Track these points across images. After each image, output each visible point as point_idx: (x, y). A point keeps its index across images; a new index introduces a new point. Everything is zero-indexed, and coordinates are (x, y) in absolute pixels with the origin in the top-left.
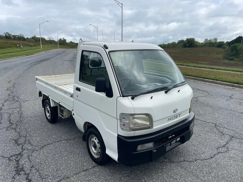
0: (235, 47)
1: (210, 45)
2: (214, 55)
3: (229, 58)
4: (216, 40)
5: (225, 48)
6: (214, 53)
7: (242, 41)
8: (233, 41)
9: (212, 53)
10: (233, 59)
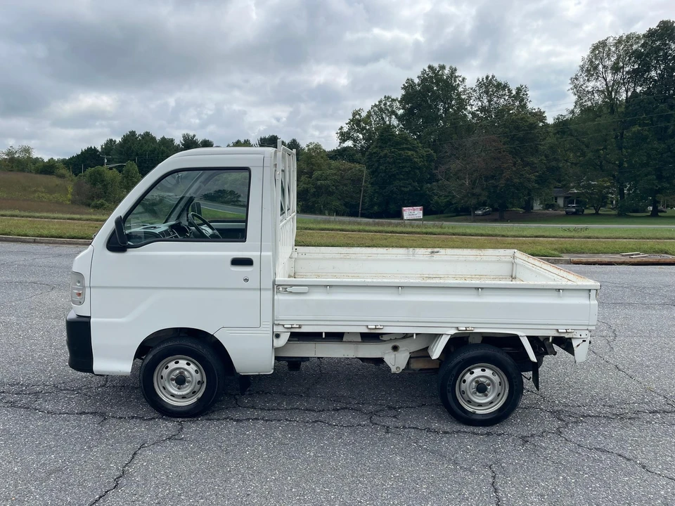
0: (100, 175)
1: (12, 167)
2: (41, 195)
3: (93, 204)
4: (29, 153)
5: (62, 176)
6: (39, 189)
7: (106, 161)
8: (74, 160)
9: (34, 189)
10: (102, 205)
